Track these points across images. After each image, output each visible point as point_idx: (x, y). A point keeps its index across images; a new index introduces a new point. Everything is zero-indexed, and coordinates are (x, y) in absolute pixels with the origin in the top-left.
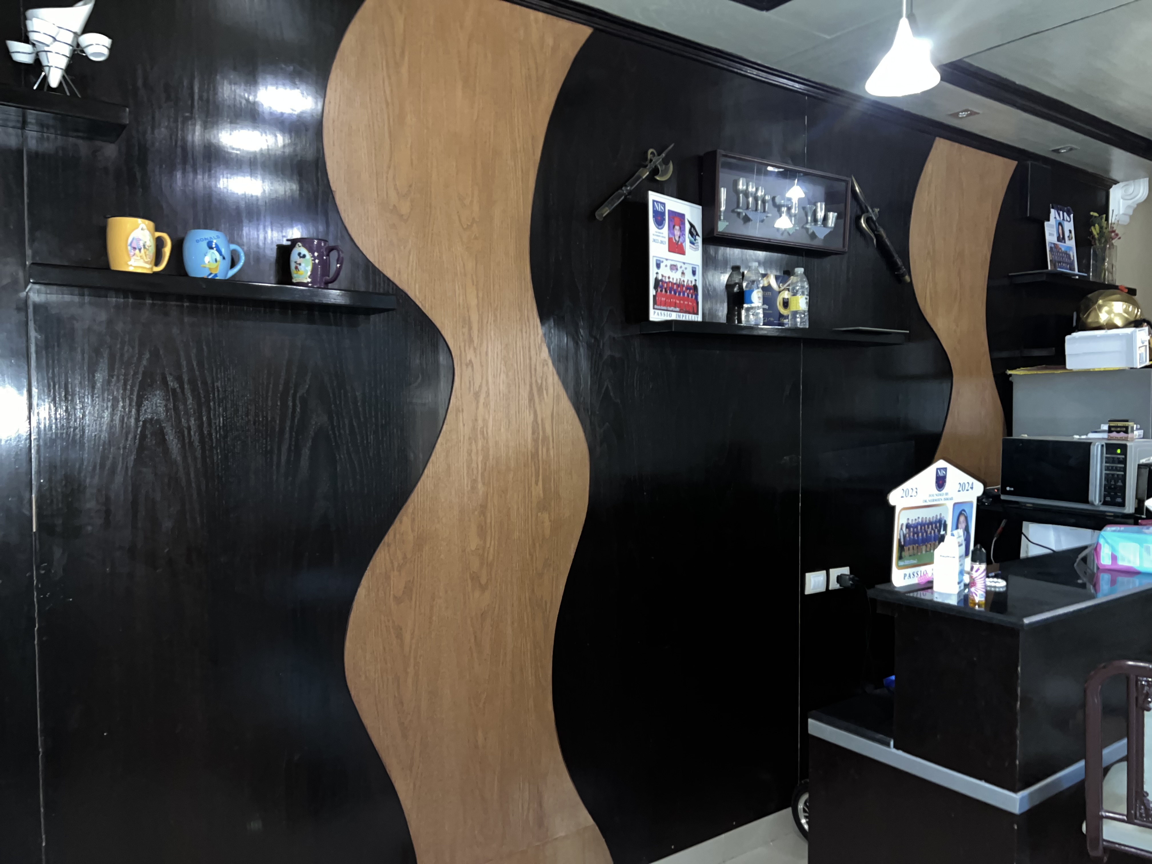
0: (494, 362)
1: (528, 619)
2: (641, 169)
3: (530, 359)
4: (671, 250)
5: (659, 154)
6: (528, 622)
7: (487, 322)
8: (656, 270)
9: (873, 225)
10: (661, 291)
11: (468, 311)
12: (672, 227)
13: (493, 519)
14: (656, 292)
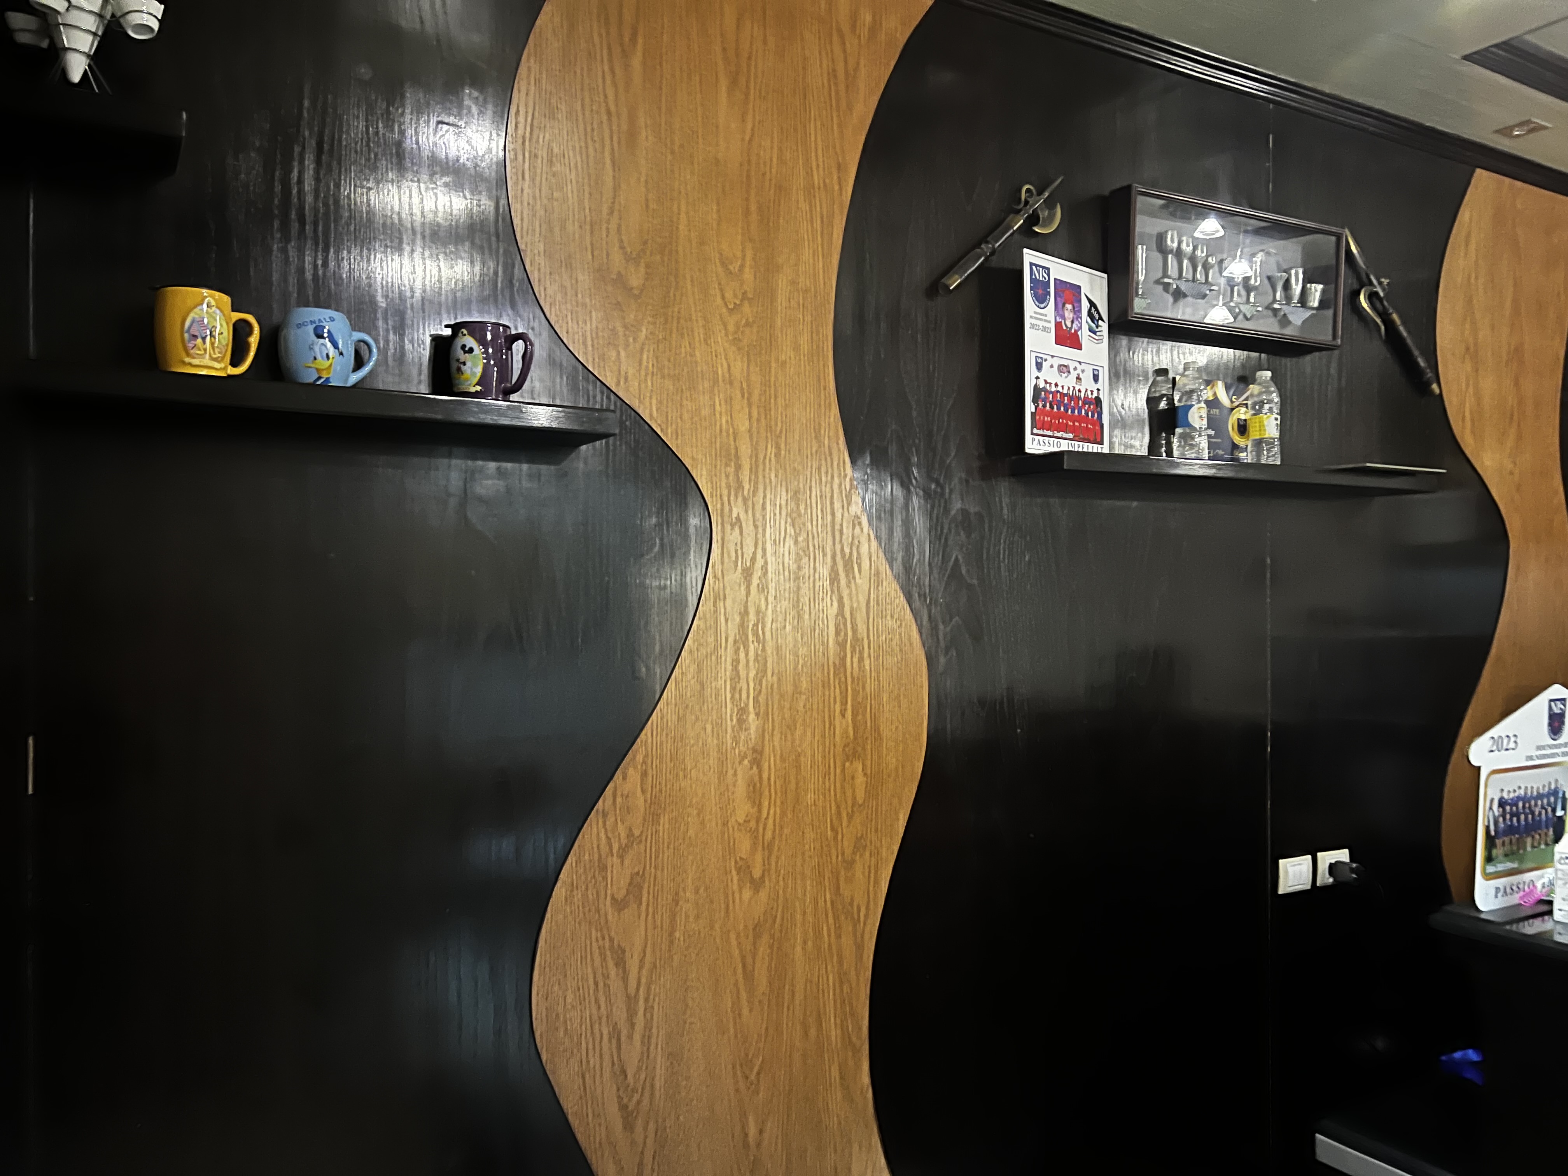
0: (775, 521)
1: (829, 936)
2: (1012, 216)
3: (833, 514)
4: (1059, 341)
5: (1040, 193)
6: (829, 940)
7: (765, 458)
8: (1035, 373)
9: (1378, 305)
10: (1045, 406)
11: (735, 441)
12: (1060, 306)
13: (773, 770)
14: (1036, 408)
